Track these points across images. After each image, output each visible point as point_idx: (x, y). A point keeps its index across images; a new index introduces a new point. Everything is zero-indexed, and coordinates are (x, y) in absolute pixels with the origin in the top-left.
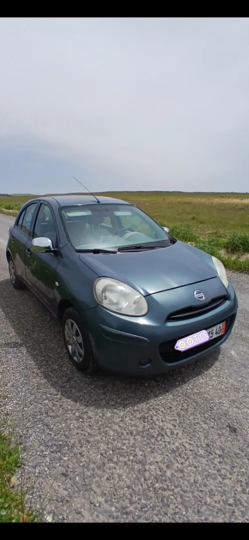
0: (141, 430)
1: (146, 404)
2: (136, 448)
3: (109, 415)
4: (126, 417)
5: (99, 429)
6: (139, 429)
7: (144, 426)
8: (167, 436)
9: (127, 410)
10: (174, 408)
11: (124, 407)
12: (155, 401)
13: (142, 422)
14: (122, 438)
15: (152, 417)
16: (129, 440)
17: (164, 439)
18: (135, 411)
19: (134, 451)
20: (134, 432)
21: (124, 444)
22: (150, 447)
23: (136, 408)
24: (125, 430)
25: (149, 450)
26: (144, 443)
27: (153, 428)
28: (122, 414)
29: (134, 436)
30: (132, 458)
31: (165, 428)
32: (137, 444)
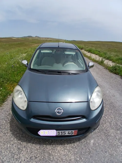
0: (14, 153)
1: (26, 144)
2: (6, 156)
3: (12, 139)
4: (15, 144)
5: (5, 142)
6: (13, 151)
7: (16, 152)
8: (18, 162)
9: (18, 141)
10: (33, 153)
11: (19, 140)
12: (31, 145)
13: (17, 150)
14: (6, 150)
15: (22, 151)
16: (7, 152)
17: (16, 161)
18: (20, 144)
19: (4, 157)
20: (11, 152)
21: (4, 152)
22: (9, 160)
23: (21, 143)
24: (10, 148)
25: (8, 160)
26: (9, 158)
27: (17, 155)
28: (16, 142)
29: (10, 153)
30: (2, 158)
31: (21, 158)
32: (7, 156)
